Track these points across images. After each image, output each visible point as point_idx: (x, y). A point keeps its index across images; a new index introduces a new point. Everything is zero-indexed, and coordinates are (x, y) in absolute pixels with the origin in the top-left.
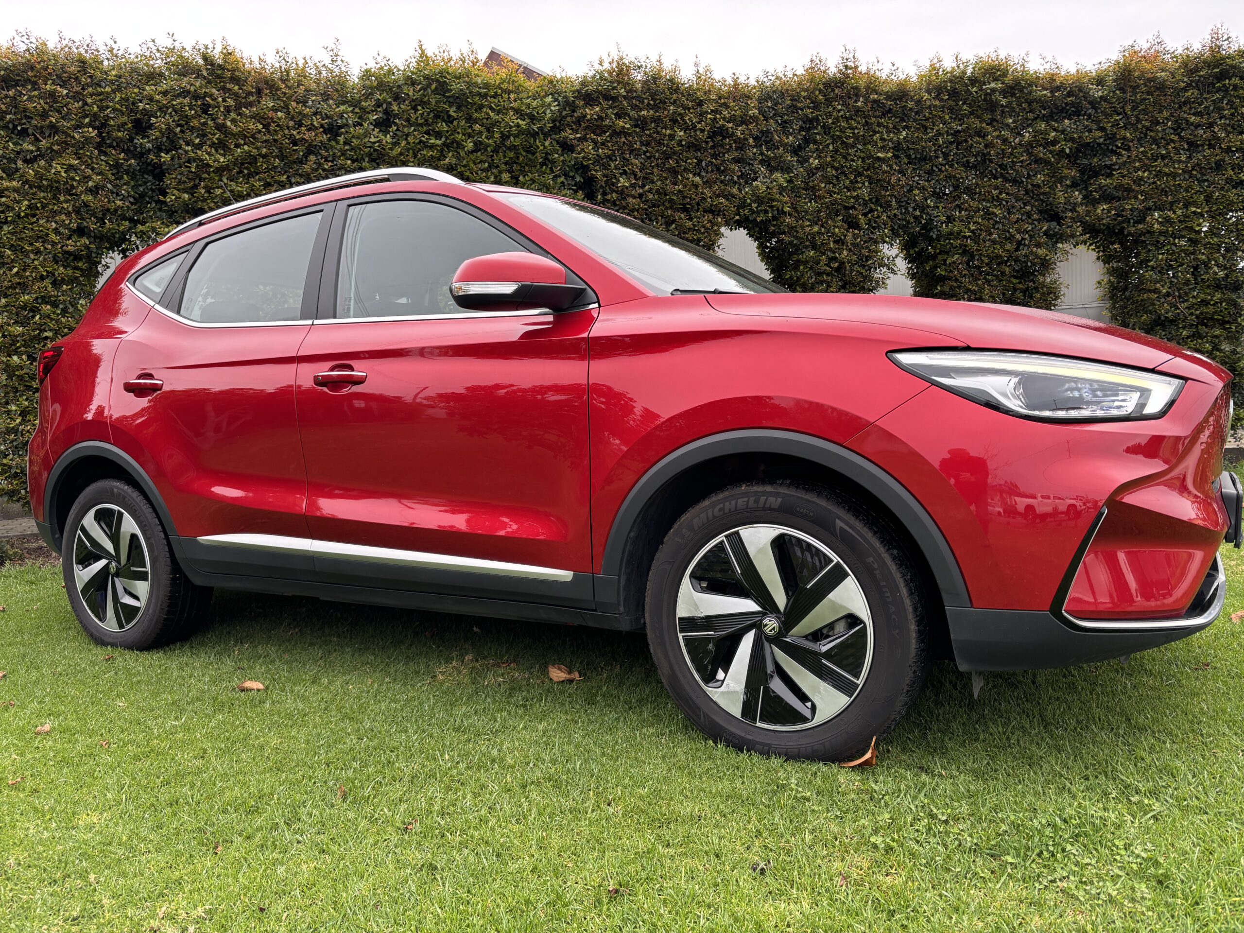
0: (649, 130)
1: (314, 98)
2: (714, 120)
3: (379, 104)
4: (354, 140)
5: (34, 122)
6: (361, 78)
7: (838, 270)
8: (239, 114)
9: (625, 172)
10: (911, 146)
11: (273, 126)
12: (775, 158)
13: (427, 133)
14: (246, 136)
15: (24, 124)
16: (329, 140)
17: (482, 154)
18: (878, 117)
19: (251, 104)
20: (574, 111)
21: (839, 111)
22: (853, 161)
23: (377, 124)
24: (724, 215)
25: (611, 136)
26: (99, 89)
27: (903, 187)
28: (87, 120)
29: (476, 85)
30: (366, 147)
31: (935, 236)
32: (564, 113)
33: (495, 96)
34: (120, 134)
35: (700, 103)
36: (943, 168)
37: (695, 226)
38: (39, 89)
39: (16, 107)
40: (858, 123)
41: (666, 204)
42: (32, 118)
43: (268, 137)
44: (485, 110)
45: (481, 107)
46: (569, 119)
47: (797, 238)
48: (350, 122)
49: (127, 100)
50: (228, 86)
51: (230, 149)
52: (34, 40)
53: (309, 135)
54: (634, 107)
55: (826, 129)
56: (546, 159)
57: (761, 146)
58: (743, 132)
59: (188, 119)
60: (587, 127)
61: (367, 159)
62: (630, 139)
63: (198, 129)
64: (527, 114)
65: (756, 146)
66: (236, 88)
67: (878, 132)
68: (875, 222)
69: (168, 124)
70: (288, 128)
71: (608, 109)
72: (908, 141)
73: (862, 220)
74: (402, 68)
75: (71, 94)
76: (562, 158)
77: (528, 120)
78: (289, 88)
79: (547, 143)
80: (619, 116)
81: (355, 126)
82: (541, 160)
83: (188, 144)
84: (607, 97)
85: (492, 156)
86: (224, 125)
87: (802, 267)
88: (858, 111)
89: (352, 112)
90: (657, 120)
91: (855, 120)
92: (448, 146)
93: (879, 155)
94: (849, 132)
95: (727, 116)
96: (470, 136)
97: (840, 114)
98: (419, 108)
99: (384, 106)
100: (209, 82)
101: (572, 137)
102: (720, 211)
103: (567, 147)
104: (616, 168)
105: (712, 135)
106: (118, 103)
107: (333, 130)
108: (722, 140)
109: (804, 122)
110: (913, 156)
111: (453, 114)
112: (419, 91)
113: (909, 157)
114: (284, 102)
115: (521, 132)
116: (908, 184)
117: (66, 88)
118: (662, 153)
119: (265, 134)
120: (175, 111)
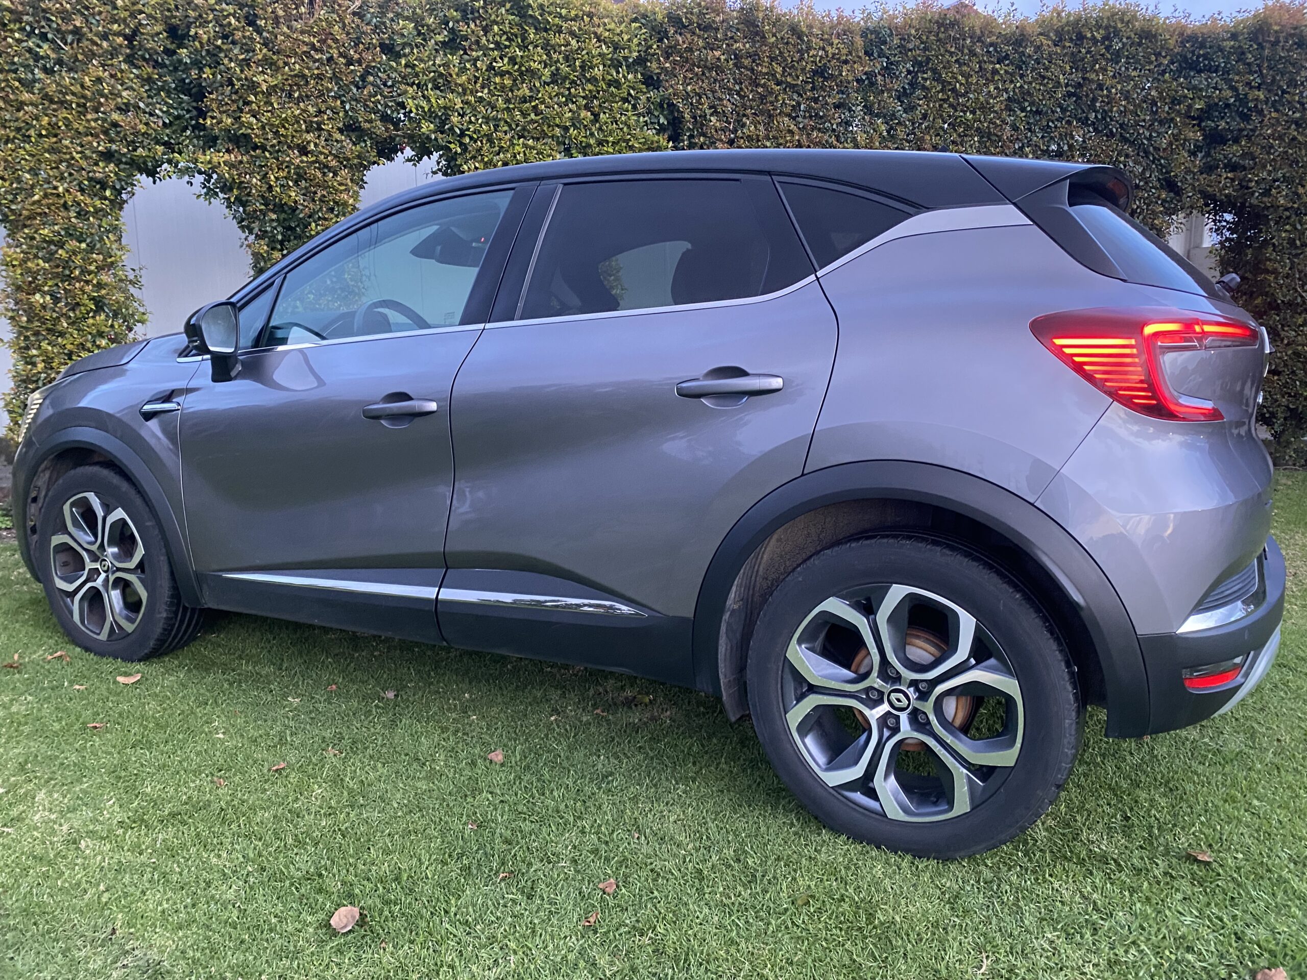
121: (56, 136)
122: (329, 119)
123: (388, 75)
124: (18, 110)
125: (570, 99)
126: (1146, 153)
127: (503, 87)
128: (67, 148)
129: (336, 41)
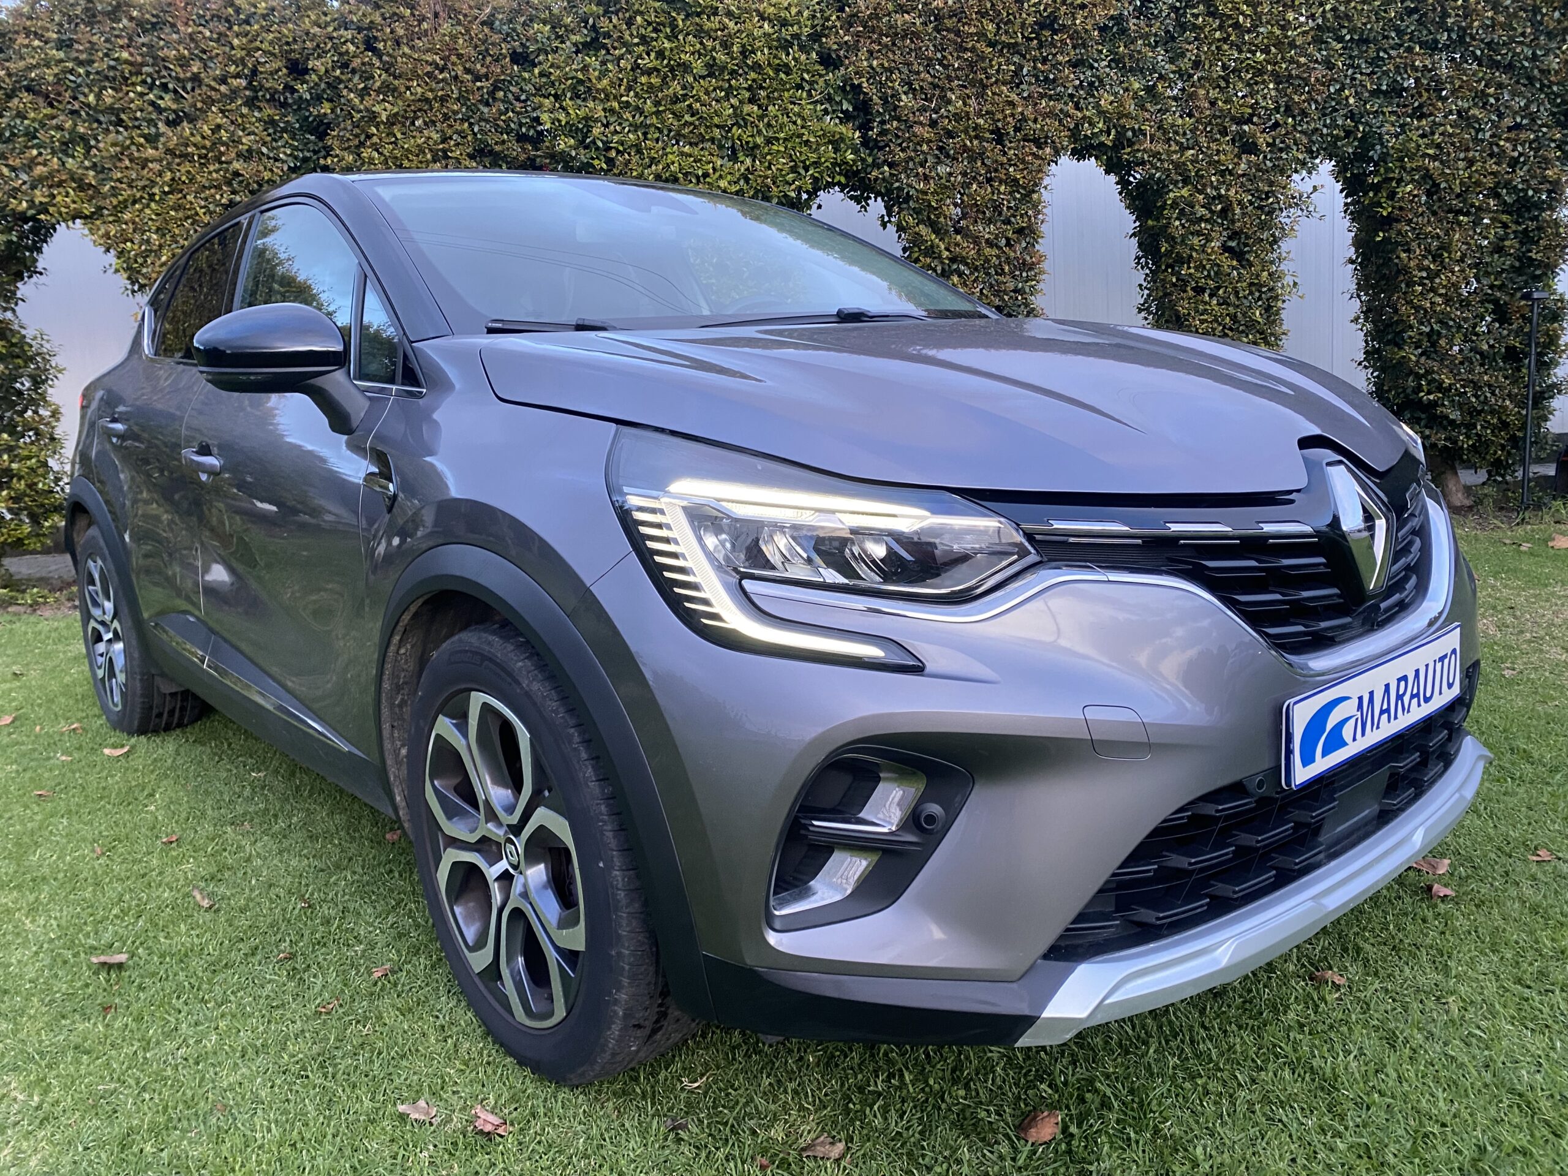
4: (553, 71)
5: (174, 74)
7: (1224, 213)
8: (412, 47)
12: (1131, 56)
20: (841, 10)
24: (1054, 142)
26: (247, 27)
27: (1329, 85)
30: (567, 80)
31: (1376, 157)
34: (273, 83)
36: (1395, 53)
37: (1011, 160)
39: (153, 57)
41: (970, 132)
42: (172, 69)
46: (834, 20)
47: (1160, 169)
50: (398, 11)
57: (1111, 39)
58: (1083, 21)
59: (349, 58)
61: (569, 95)
62: (919, 42)
63: (361, 71)
68: (1282, 141)
69: (327, 66)
73: (1262, 140)
76: (824, 77)
77: (777, 27)
79: (804, 57)
82: (796, 82)
83: (350, 90)
86: (392, 63)
102: (1047, 137)
103: (831, 62)
105: (1038, 29)
108: (1051, 36)
110: (1348, 37)
111: (680, 24)
114: (465, 27)
116: (1337, 82)
118: (964, 61)
121: (181, 191)
122: (457, 145)
123: (521, 89)
124: (143, 168)
125: (729, 92)
126: (1531, 79)
127: (651, 86)
128: (191, 203)
129: (460, 56)
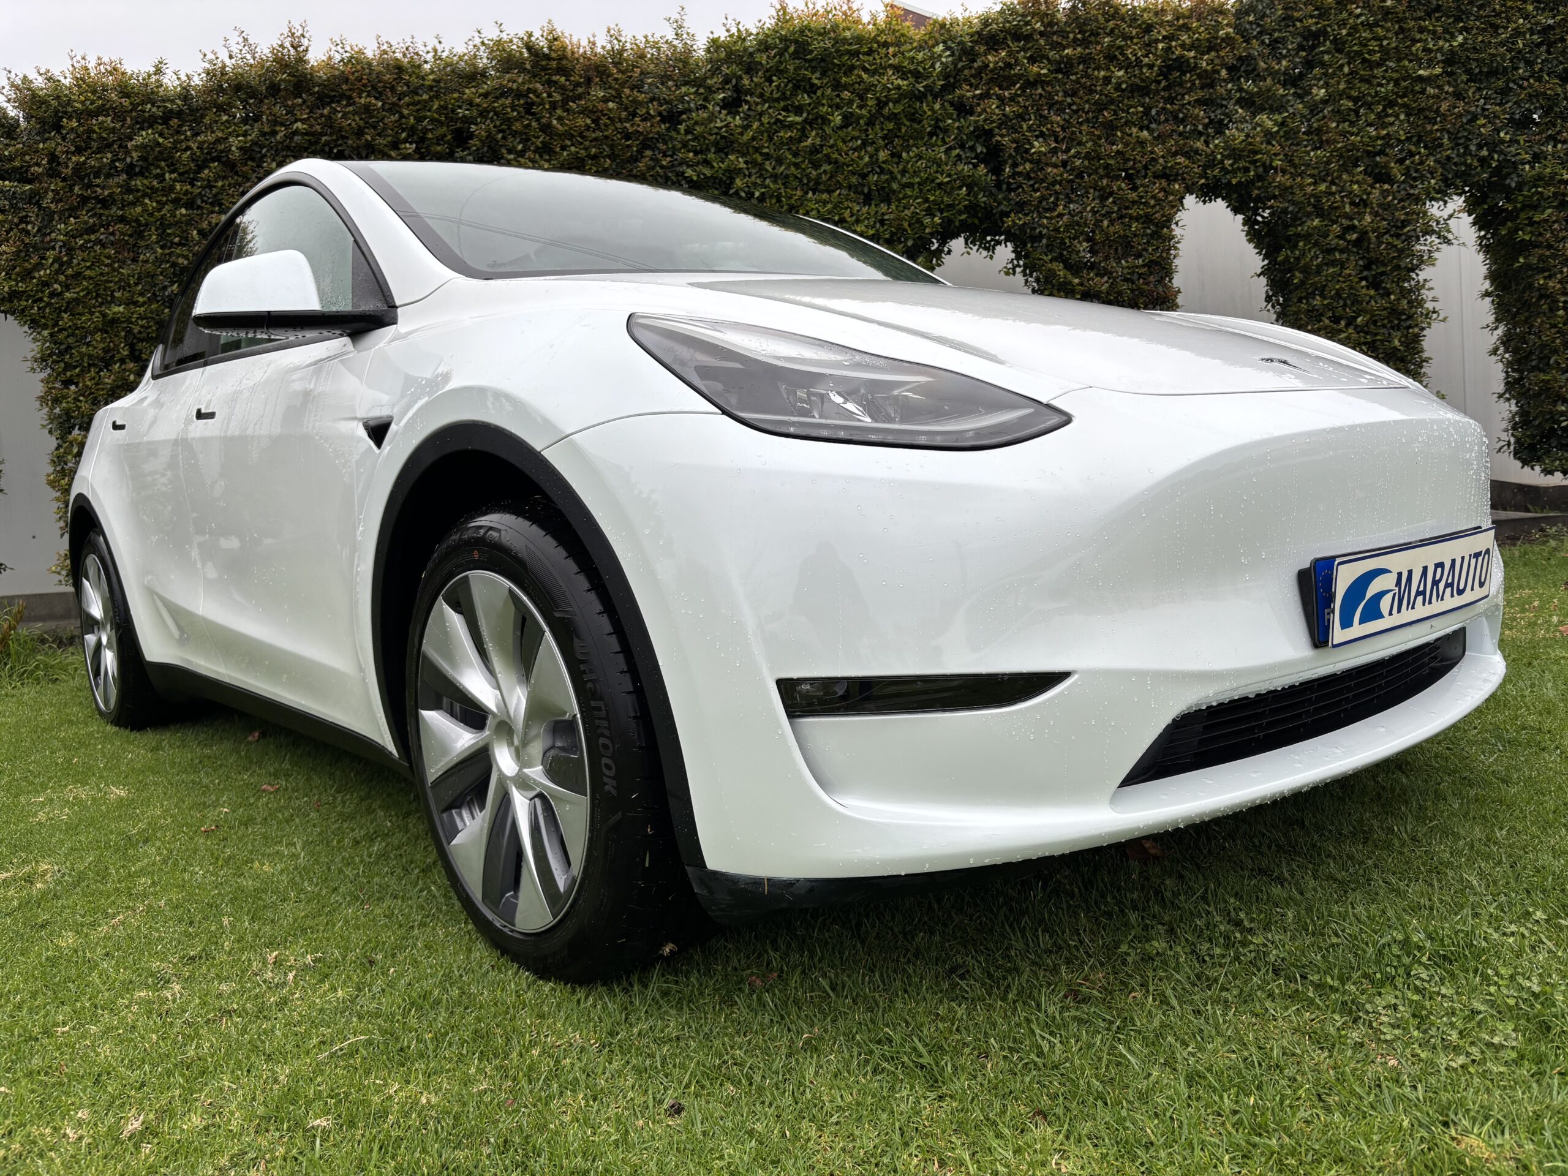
0: (1076, 73)
1: (650, 80)
2: (1168, 49)
3: (727, 81)
4: (697, 128)
5: (350, 142)
6: (708, 51)
7: (1358, 243)
8: (568, 110)
9: (1042, 134)
10: (1472, 56)
11: (604, 120)
12: (1260, 93)
13: (785, 109)
14: (573, 136)
15: (341, 145)
16: (668, 130)
17: (853, 129)
18: (1420, 18)
19: (580, 97)
20: (974, 61)
21: (1358, 16)
22: (1381, 85)
23: (726, 105)
24: (1184, 179)
25: (1023, 88)
26: (417, 98)
27: (1460, 116)
28: (404, 135)
29: (845, 41)
30: (711, 135)
31: (1513, 185)
32: (960, 65)
33: (870, 52)
34: (439, 148)
35: (1148, 28)
36: (1526, 84)
37: (1142, 197)
38: (354, 103)
39: (331, 127)
40: (1388, 30)
41: (1101, 171)
42: (347, 138)
43: (599, 134)
44: (856, 72)
45: (852, 68)
46: (966, 72)
47: (1293, 202)
48: (692, 105)
49: (446, 108)
50: (555, 78)
51: (556, 153)
52: (348, 48)
53: (643, 127)
54: (1055, 46)
55: (1339, 46)
56: (937, 127)
57: (1239, 79)
58: (1211, 62)
59: (509, 121)
60: (992, 79)
61: (713, 150)
62: (1049, 89)
63: (521, 133)
64: (910, 72)
65: (1231, 80)
66: (563, 79)
67: (1419, 41)
68: (1417, 171)
69: (488, 131)
70: (620, 120)
71: (1018, 52)
72: (1467, 50)
73: (1396, 171)
74: (754, 31)
75: (387, 106)
76: (957, 124)
77: (911, 80)
78: (623, 72)
79: (937, 106)
80: (1032, 60)
81: (697, 109)
82: (929, 129)
83: (510, 152)
84: (1017, 36)
85: (867, 130)
86: (549, 125)
87: (1301, 244)
88: (1388, 13)
89: (696, 93)
90: (1085, 60)
91: (1382, 27)
92: (811, 124)
93: (1421, 72)
94: (1373, 45)
95: (1188, 41)
96: (838, 107)
97: (1359, 21)
98: (775, 78)
99: (734, 81)
100: (535, 76)
101: (969, 94)
102: (1177, 174)
103: (963, 109)
104: (1030, 129)
105: (1166, 71)
106: (438, 111)
107: (672, 118)
108: (1180, 77)
109: (1305, 38)
110: (1477, 70)
111: (816, 81)
112: (774, 57)
113: (1468, 71)
114: (616, 90)
115: (903, 96)
116: (1468, 112)
117: (382, 100)
118: (1094, 104)
119: (594, 131)
120: (496, 114)
